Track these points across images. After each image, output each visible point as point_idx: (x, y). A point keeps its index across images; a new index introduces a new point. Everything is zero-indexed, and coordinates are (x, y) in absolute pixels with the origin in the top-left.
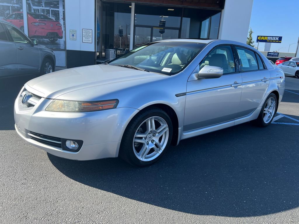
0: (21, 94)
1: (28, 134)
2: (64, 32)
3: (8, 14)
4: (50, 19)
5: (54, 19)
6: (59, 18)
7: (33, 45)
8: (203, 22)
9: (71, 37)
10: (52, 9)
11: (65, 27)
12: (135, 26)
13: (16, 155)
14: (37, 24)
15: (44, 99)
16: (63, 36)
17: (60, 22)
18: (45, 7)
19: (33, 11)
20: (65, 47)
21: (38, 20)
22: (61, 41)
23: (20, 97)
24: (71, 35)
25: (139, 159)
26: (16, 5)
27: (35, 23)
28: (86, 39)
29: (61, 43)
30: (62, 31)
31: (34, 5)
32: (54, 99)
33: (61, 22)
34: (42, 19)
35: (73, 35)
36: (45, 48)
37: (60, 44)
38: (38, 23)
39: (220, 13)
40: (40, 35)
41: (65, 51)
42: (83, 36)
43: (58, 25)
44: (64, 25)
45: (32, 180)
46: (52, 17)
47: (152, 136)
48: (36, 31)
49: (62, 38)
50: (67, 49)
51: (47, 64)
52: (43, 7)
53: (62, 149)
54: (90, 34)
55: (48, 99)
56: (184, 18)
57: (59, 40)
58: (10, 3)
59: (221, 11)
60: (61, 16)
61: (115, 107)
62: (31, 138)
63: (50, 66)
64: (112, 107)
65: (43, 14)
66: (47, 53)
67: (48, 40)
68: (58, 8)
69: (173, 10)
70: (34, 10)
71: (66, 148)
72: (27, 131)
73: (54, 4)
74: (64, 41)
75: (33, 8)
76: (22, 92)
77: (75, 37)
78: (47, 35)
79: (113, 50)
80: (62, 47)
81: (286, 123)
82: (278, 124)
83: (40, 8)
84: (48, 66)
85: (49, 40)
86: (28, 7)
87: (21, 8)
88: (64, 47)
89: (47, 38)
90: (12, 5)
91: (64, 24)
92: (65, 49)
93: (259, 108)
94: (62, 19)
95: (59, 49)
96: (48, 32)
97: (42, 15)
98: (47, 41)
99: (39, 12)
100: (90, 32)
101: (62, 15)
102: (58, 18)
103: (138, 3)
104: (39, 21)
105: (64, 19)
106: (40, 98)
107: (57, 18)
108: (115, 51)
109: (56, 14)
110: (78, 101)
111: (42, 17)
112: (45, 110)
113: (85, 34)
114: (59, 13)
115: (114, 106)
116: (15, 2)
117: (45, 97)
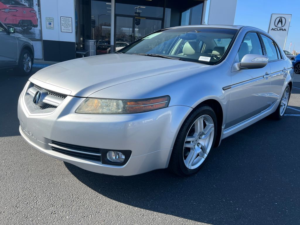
0: (27, 91)
1: (49, 144)
2: (39, 20)
4: (23, 5)
5: (27, 5)
6: (33, 4)
7: (9, 33)
8: (183, 14)
9: (48, 25)
11: (40, 14)
12: (116, 15)
13: (26, 171)
14: (7, 10)
15: (72, 98)
16: (38, 25)
17: (34, 9)
20: (41, 36)
21: (8, 6)
22: (36, 30)
23: (26, 95)
24: (48, 23)
25: (187, 167)
27: (5, 9)
28: (64, 29)
29: (36, 33)
30: (37, 19)
32: (87, 98)
33: (36, 8)
34: (13, 4)
35: (50, 24)
36: (21, 37)
37: (34, 34)
38: (9, 10)
39: (201, 5)
40: (11, 23)
41: (41, 41)
42: (62, 24)
43: (32, 12)
44: (39, 11)
45: (63, 206)
46: (24, 3)
47: (198, 138)
48: (6, 18)
49: (36, 26)
50: (43, 39)
51: (25, 55)
53: (101, 163)
54: (69, 23)
55: (78, 97)
56: (166, 9)
57: (34, 29)
59: (203, 2)
61: (167, 106)
62: (53, 150)
63: (29, 58)
64: (164, 106)
66: (25, 43)
67: (20, 28)
71: (106, 162)
72: (47, 140)
74: (40, 30)
76: (28, 89)
77: (52, 25)
78: (19, 23)
79: (92, 41)
80: (37, 37)
81: (295, 115)
82: (289, 116)
84: (27, 58)
85: (22, 28)
88: (39, 37)
89: (19, 27)
92: (41, 40)
93: (279, 101)
94: (37, 5)
95: (34, 40)
96: (20, 20)
97: (13, 0)
98: (20, 30)
100: (70, 20)
101: (36, 1)
104: (10, 7)
105: (39, 5)
106: (64, 96)
107: (31, 4)
108: (95, 42)
110: (122, 100)
112: (75, 112)
113: (64, 22)
115: (166, 104)
117: (73, 95)
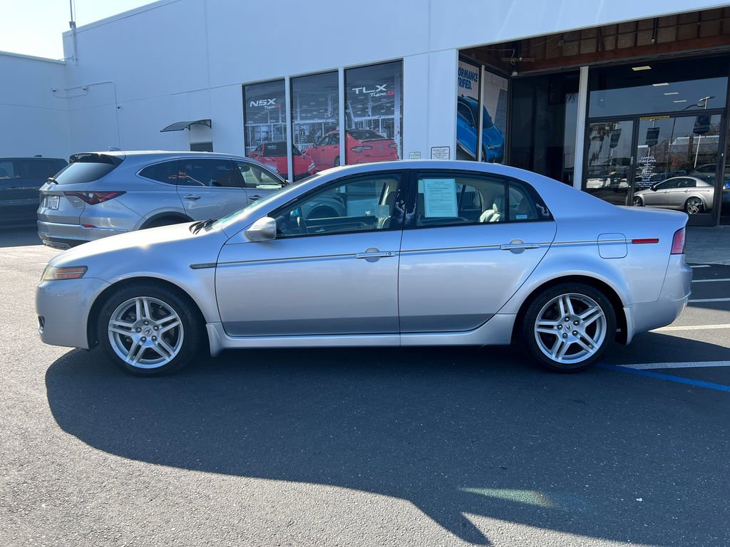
3: (319, 137)
4: (380, 136)
5: (385, 135)
6: (393, 132)
10: (383, 117)
11: (402, 148)
17: (395, 140)
18: (372, 115)
19: (354, 127)
21: (361, 141)
26: (330, 121)
31: (356, 115)
34: (367, 138)
43: (391, 146)
44: (400, 144)
46: (382, 132)
52: (369, 116)
58: (323, 118)
60: (397, 129)
61: (81, 277)
65: (368, 128)
68: (392, 113)
69: (648, 68)
70: (356, 124)
73: (387, 107)
75: (355, 120)
83: (366, 118)
86: (347, 122)
87: (337, 124)
90: (324, 121)
91: (402, 144)
94: (398, 133)
97: (367, 132)
99: (362, 125)
100: (446, 152)
101: (398, 127)
102: (391, 135)
103: (596, 65)
105: (401, 133)
109: (389, 126)
111: (368, 135)
114: (393, 123)
116: (329, 115)
